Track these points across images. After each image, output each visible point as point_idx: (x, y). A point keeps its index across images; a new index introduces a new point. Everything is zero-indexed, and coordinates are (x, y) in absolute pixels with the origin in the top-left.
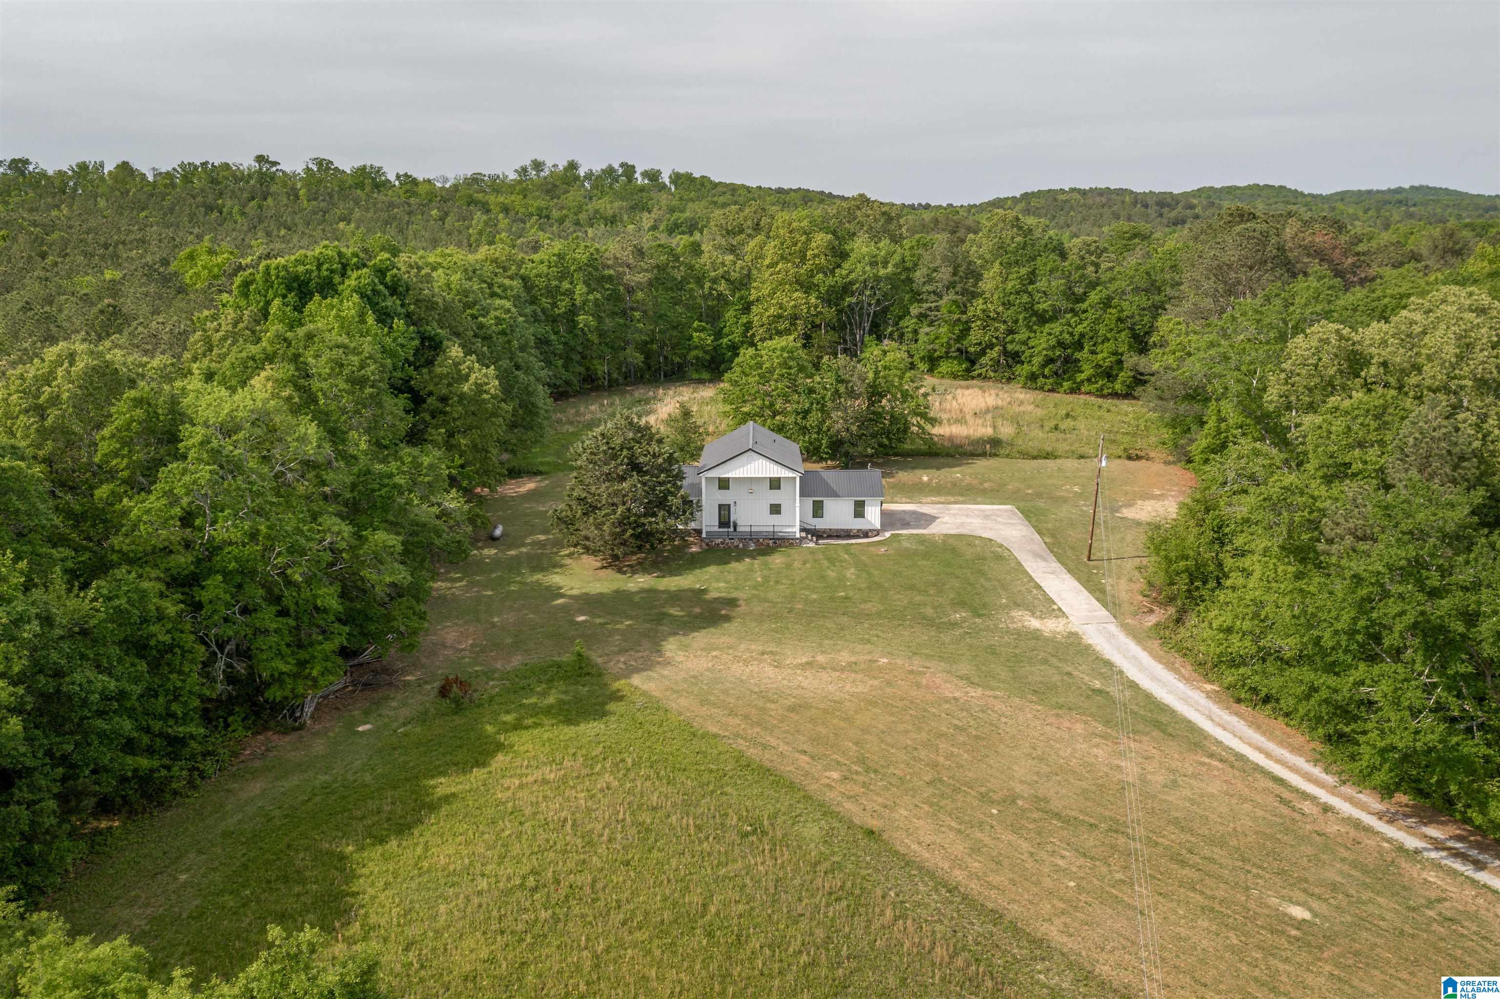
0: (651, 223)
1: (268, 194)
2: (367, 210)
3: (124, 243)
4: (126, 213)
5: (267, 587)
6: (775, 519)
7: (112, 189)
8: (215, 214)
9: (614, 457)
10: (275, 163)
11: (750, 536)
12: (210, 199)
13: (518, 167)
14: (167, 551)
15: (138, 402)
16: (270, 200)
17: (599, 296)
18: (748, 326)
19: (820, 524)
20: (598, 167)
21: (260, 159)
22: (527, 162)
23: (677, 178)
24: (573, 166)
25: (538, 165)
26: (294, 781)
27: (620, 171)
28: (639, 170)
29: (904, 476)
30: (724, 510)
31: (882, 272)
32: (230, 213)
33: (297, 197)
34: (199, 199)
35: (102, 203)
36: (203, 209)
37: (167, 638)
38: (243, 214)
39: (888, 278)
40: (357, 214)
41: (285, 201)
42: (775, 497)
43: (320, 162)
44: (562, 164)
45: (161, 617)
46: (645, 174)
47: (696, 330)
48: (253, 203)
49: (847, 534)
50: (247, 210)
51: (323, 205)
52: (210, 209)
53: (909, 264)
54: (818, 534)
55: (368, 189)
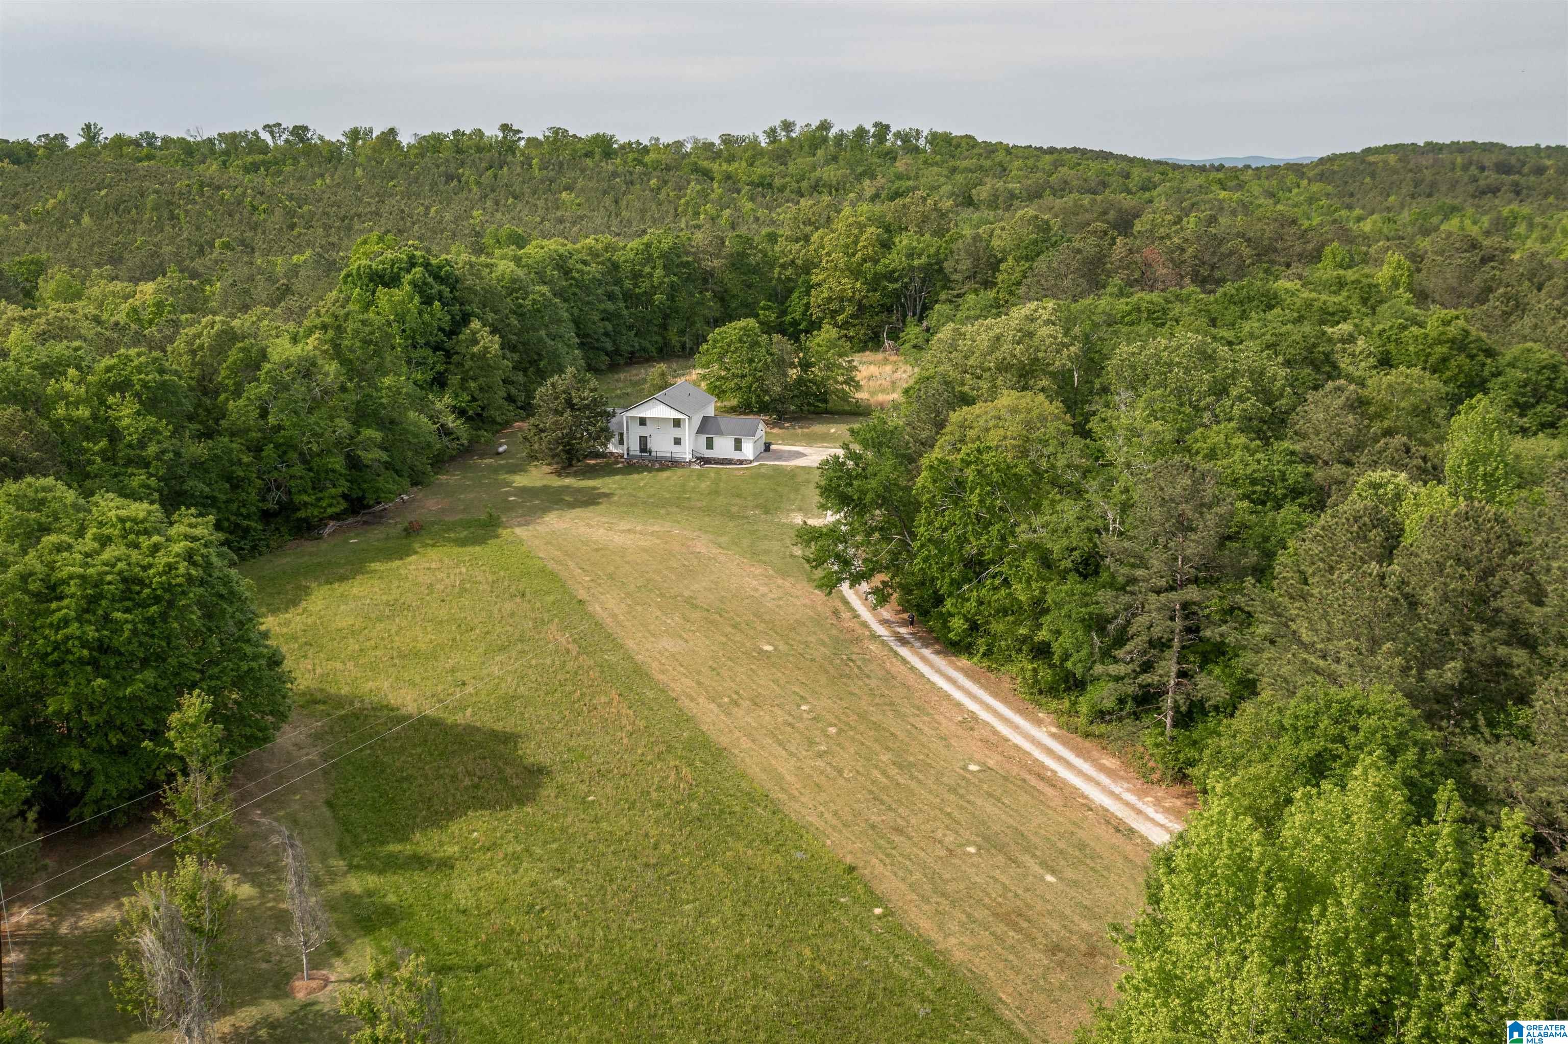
0: (873, 191)
1: (506, 163)
2: (591, 178)
3: (359, 216)
4: (377, 181)
5: (302, 454)
6: (677, 449)
7: (369, 159)
8: (455, 182)
9: (556, 398)
10: (519, 131)
11: (658, 460)
12: (452, 169)
13: (767, 128)
14: (248, 430)
15: (243, 349)
16: (505, 169)
17: (675, 279)
18: (807, 306)
19: (709, 454)
20: (849, 127)
21: (505, 128)
22: (777, 123)
23: (934, 138)
24: (825, 126)
25: (788, 126)
26: (306, 558)
27: (872, 130)
28: (894, 130)
29: (818, 428)
30: (643, 440)
31: (916, 262)
32: (467, 182)
33: (530, 166)
34: (442, 169)
35: (359, 172)
36: (443, 179)
37: (242, 474)
38: (478, 183)
39: (921, 268)
40: (580, 183)
41: (519, 170)
42: (677, 432)
43: (556, 131)
44: (815, 124)
45: (240, 462)
46: (898, 135)
47: (763, 309)
48: (490, 172)
49: (729, 462)
50: (483, 180)
51: (552, 174)
52: (450, 178)
53: (942, 256)
54: (707, 461)
55: (597, 157)
